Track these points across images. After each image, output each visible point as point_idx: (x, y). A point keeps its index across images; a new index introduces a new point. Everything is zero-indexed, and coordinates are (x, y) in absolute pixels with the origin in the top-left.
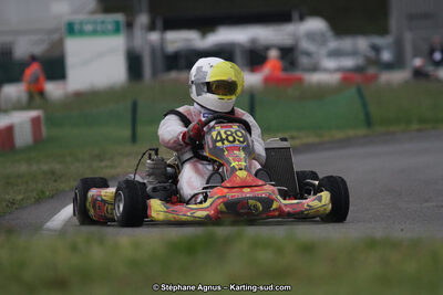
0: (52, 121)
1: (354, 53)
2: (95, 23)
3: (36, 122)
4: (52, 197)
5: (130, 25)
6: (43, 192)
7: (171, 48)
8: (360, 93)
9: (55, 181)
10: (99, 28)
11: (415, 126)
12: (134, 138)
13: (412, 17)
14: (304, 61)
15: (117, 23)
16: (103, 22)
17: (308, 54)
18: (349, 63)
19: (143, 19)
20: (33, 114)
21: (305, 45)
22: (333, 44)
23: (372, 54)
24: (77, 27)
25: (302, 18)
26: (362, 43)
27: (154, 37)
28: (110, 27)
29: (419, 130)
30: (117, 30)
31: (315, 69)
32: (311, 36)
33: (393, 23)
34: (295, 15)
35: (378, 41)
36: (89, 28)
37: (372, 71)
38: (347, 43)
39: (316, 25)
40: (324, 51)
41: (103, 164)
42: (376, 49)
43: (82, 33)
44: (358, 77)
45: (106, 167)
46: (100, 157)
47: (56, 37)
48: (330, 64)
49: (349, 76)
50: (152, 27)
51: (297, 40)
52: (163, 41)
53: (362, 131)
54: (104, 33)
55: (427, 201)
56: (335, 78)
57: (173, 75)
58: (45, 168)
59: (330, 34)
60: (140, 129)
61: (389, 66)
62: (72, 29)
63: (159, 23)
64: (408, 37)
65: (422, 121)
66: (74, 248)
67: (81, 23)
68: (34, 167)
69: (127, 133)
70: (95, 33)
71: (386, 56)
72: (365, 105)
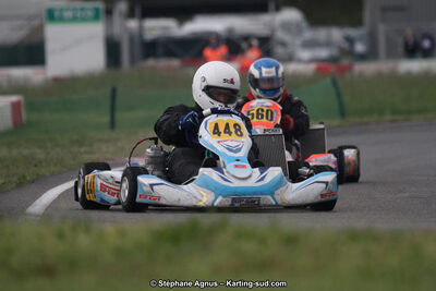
0: (32, 106)
1: (328, 44)
2: (75, 10)
3: (16, 107)
4: (33, 182)
5: (109, 12)
6: (24, 177)
7: (149, 36)
8: (334, 83)
9: (36, 166)
10: (79, 15)
11: (388, 117)
12: (112, 124)
13: (385, 10)
14: (279, 50)
15: (97, 10)
16: (82, 9)
17: (283, 44)
18: (323, 53)
19: (122, 7)
20: (14, 98)
21: (280, 35)
22: (308, 34)
23: (346, 45)
24: (57, 14)
25: (278, 9)
26: (337, 34)
27: (133, 24)
28: (90, 13)
29: (392, 121)
30: (96, 17)
31: (290, 59)
32: (286, 26)
33: (367, 15)
34: (272, 6)
35: (353, 32)
36: (69, 14)
37: (345, 61)
38: (322, 33)
39: (291, 15)
40: (298, 42)
41: (82, 150)
42: (350, 40)
43: (62, 19)
44: (332, 68)
45: (86, 152)
46: (79, 143)
47: (36, 23)
48: (305, 54)
49: (323, 66)
50: (131, 14)
51: (273, 31)
52: (141, 28)
53: (336, 122)
54: (84, 20)
55: (400, 192)
56: (310, 68)
57: (151, 62)
58: (25, 152)
59: (304, 25)
60: (118, 115)
61: (362, 57)
62: (51, 16)
63: (138, 10)
64: (382, 29)
65: (395, 112)
66: (60, 235)
67: (61, 10)
68: (15, 152)
69: (106, 119)
70: (74, 19)
71: (360, 48)
72: (339, 95)
